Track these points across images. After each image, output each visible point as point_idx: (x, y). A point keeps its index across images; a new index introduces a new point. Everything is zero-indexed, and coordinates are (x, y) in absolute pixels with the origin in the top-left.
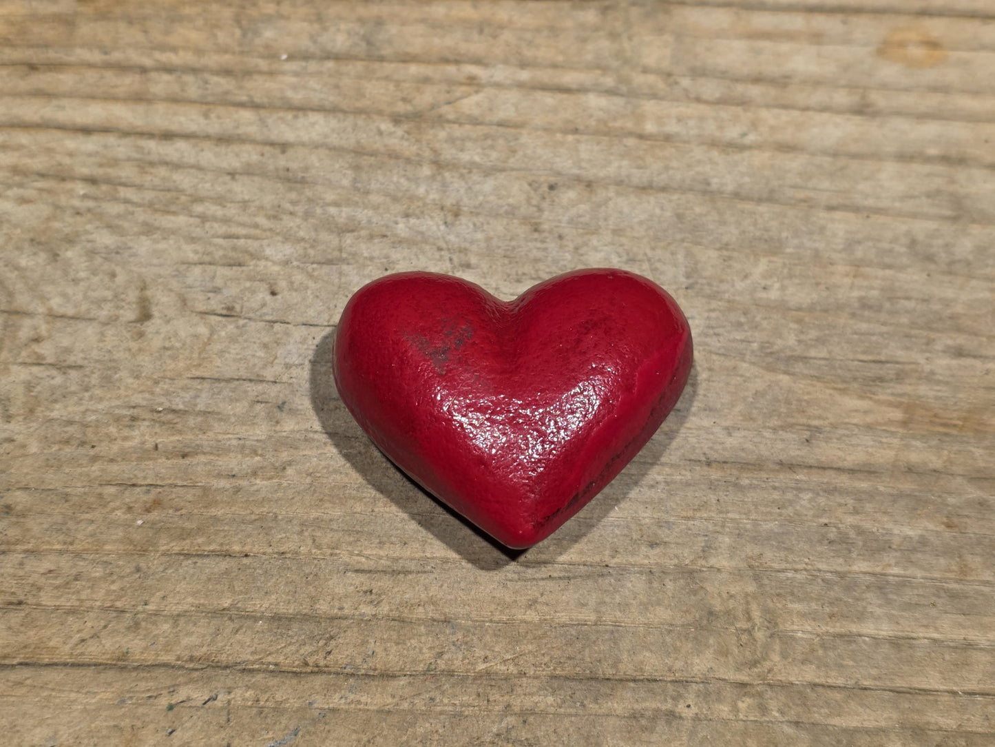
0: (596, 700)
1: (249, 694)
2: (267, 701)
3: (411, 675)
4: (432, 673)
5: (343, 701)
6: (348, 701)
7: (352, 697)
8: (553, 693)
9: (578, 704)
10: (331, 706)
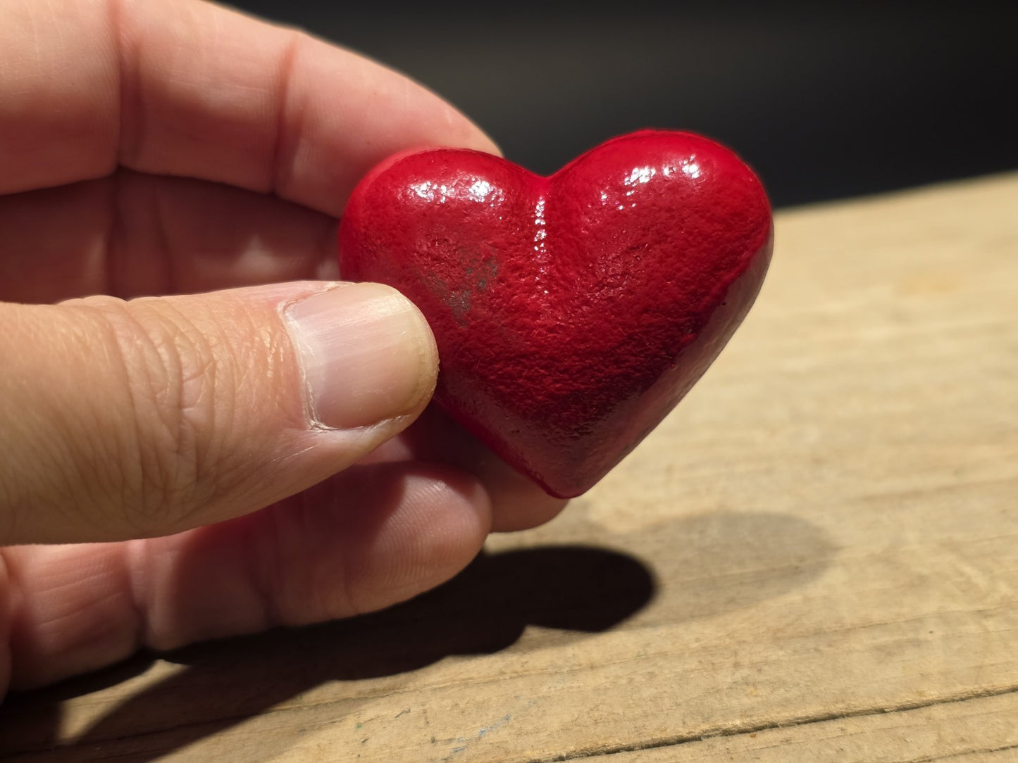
0: (830, 646)
1: (447, 703)
2: (468, 703)
3: (620, 663)
4: (643, 657)
5: (553, 689)
6: (559, 688)
7: (560, 686)
8: (782, 648)
9: (812, 651)
10: (540, 695)
